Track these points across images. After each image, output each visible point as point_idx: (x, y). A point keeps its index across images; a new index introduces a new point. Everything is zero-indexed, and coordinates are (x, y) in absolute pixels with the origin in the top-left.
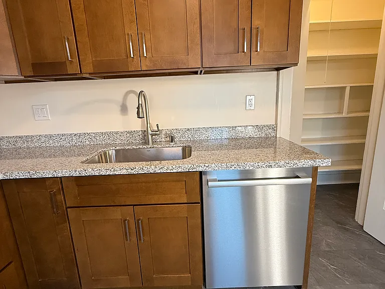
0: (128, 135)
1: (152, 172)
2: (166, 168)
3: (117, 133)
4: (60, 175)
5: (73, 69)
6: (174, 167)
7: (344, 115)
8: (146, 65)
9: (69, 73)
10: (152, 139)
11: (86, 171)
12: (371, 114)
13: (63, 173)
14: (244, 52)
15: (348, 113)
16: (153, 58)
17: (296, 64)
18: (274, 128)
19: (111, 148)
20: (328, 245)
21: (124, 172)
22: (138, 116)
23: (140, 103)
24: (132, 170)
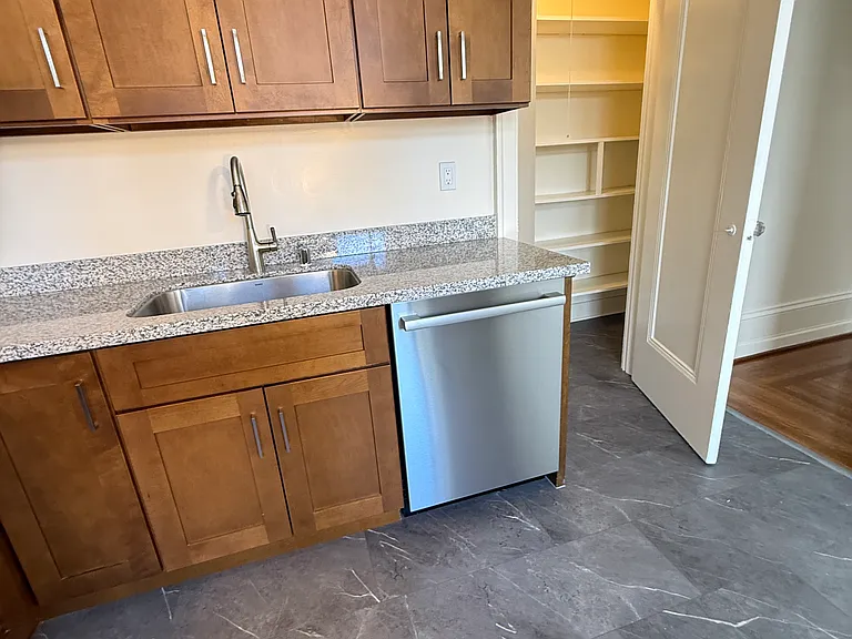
0: (203, 256)
1: (298, 315)
2: (324, 304)
3: (175, 254)
4: (95, 345)
5: (66, 107)
6: (339, 301)
7: (599, 194)
8: (246, 102)
9: (56, 118)
10: (262, 260)
11: (158, 330)
12: (637, 190)
13: (103, 340)
14: (439, 80)
15: (603, 190)
16: (260, 88)
17: (526, 104)
18: (492, 222)
19: (173, 287)
20: (587, 413)
21: (241, 322)
22: (237, 211)
23: (237, 183)
24: (257, 315)
